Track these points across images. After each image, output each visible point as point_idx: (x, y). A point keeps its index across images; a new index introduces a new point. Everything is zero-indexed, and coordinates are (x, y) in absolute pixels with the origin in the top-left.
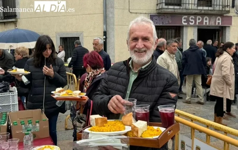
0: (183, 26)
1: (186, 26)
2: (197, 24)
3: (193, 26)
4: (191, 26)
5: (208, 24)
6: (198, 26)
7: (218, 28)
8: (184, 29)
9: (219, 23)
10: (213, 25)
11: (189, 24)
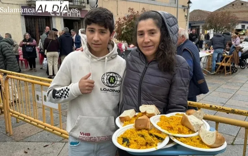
0: (52, 17)
1: (54, 17)
2: (63, 15)
3: (60, 17)
4: (58, 17)
5: (71, 15)
6: (63, 17)
7: (79, 19)
8: (53, 19)
9: (79, 15)
10: (75, 17)
11: (56, 15)
